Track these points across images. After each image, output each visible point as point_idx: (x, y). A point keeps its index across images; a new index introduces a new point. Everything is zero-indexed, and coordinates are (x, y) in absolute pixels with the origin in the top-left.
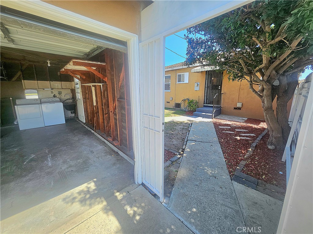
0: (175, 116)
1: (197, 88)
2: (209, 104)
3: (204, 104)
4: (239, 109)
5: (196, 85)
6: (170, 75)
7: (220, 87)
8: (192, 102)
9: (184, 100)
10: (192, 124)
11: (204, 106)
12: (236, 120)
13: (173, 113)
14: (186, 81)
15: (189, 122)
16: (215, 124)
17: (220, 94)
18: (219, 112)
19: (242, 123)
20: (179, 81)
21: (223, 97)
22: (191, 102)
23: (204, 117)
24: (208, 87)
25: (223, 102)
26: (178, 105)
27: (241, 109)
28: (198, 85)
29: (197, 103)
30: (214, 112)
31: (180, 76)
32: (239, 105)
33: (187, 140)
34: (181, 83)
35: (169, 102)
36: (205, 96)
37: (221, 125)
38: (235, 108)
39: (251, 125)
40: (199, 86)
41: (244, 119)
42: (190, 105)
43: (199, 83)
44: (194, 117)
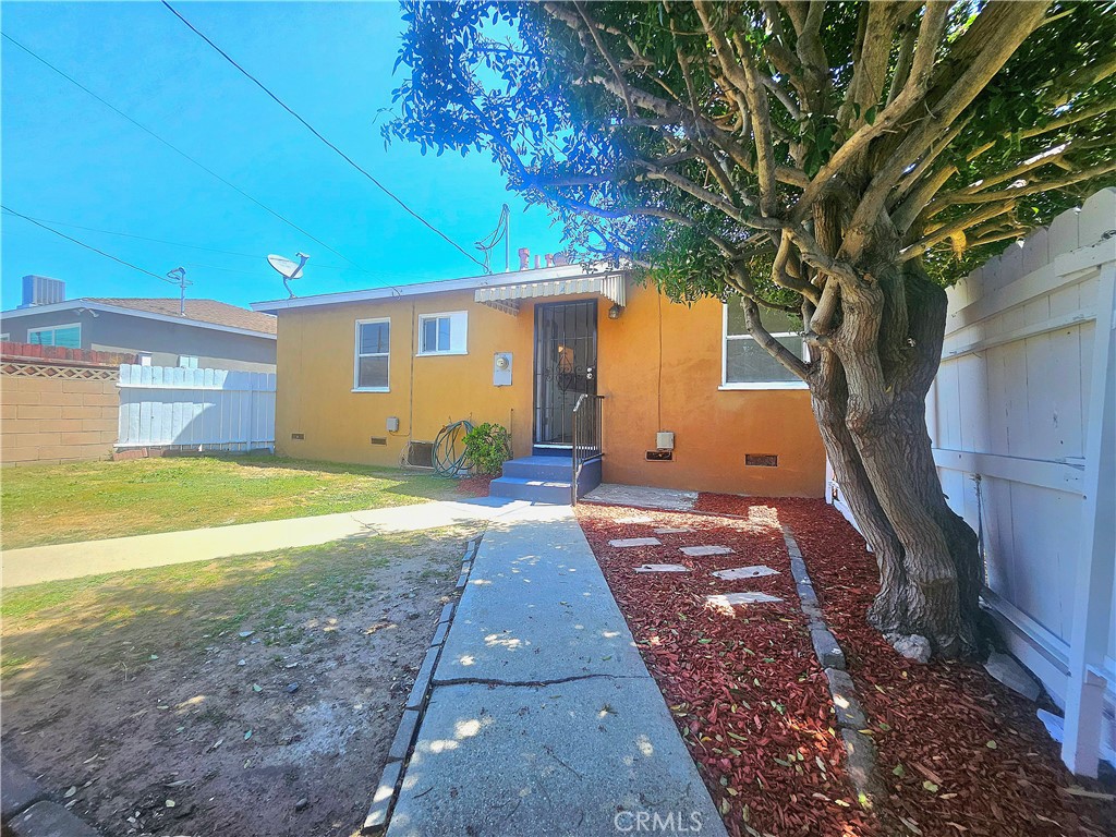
0: (397, 504)
1: (502, 378)
2: (553, 441)
3: (535, 442)
4: (665, 456)
5: (499, 362)
6: (387, 320)
7: (589, 370)
8: (484, 432)
9: (451, 430)
10: (478, 541)
11: (538, 452)
12: (663, 503)
13: (388, 490)
14: (458, 345)
15: (465, 532)
16: (588, 527)
17: (594, 399)
18: (598, 476)
19: (689, 515)
20: (429, 345)
21: (606, 411)
22: (478, 438)
23: (537, 497)
24: (545, 373)
25: (606, 433)
26: (423, 454)
27: (670, 458)
28: (506, 362)
29: (505, 436)
30: (577, 474)
31: (430, 326)
32: (663, 442)
33: (433, 685)
34: (437, 353)
35: (382, 442)
36: (535, 408)
37: (613, 531)
38: (651, 456)
39: (726, 522)
40: (510, 367)
41: (688, 495)
42: (474, 448)
43: (509, 357)
44: (496, 500)
